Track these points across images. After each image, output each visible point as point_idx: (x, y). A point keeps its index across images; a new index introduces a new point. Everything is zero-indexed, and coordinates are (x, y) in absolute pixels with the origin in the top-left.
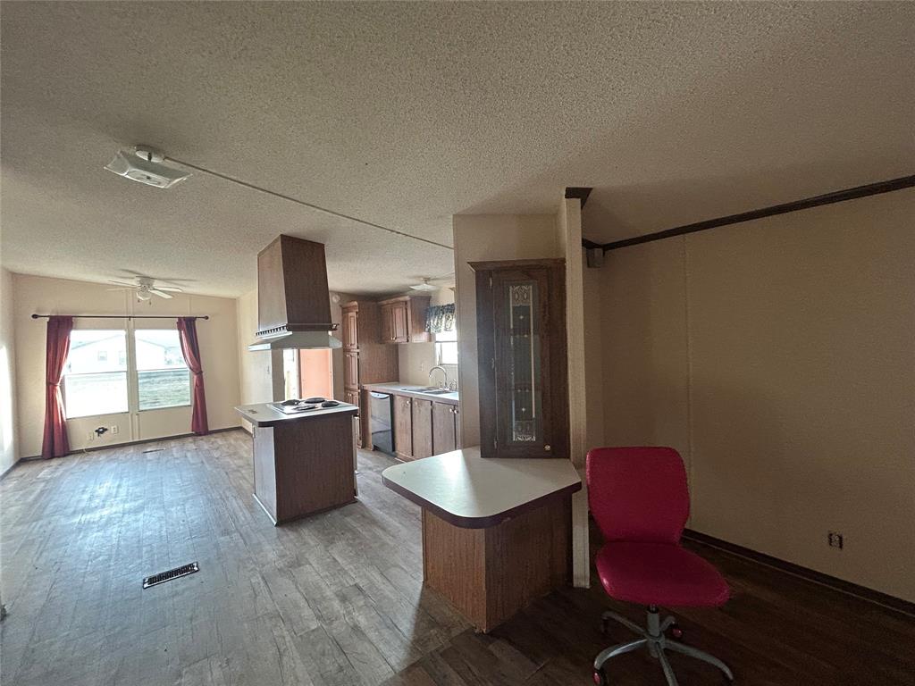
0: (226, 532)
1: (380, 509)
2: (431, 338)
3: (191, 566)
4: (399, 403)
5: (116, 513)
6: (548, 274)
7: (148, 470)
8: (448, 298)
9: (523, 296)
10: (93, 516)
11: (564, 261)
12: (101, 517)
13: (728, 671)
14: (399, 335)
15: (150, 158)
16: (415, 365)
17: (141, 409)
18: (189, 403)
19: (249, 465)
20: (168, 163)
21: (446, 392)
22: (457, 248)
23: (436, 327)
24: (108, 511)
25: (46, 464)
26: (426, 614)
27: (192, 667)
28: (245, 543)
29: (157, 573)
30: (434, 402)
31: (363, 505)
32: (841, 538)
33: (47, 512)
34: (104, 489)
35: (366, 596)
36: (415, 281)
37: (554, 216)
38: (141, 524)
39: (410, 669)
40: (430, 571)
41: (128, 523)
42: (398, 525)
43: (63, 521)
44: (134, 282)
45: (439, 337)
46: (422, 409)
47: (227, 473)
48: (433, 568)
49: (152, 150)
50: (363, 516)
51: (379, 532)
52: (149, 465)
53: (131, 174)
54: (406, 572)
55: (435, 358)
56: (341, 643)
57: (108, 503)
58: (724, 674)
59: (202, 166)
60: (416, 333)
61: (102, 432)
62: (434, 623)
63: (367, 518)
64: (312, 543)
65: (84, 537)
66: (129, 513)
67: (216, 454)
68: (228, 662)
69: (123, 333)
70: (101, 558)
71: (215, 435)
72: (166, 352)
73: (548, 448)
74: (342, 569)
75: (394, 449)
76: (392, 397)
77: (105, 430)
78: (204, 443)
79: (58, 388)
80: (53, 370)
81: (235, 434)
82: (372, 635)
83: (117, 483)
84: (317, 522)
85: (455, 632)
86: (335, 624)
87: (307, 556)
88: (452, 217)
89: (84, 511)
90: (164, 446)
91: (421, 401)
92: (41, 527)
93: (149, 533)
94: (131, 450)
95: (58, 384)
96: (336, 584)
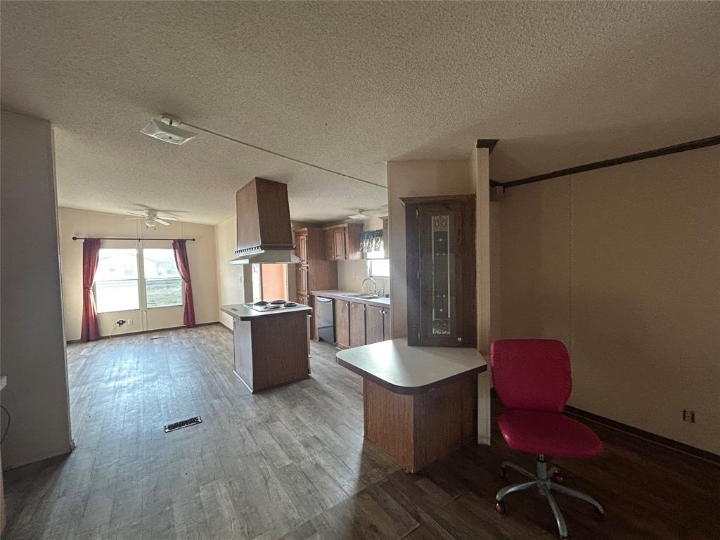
0: (217, 397)
1: (328, 383)
2: (363, 256)
3: (196, 418)
4: (339, 305)
5: (138, 381)
6: (463, 207)
7: (157, 351)
8: (378, 225)
9: (442, 223)
10: (123, 382)
11: (474, 196)
12: (129, 384)
13: (600, 508)
14: (338, 253)
15: (171, 123)
16: (350, 276)
17: (148, 307)
18: (181, 304)
19: (228, 350)
20: (183, 127)
21: (376, 298)
22: (390, 187)
23: (368, 248)
24: (133, 380)
25: (84, 346)
26: (368, 459)
27: (206, 485)
28: (232, 404)
29: (173, 423)
30: (367, 305)
31: (315, 380)
32: (693, 415)
33: (91, 379)
34: (128, 364)
35: (323, 445)
36: (352, 212)
37: (466, 161)
38: (157, 389)
39: (360, 495)
40: (369, 428)
41: (148, 387)
42: (343, 395)
43: (102, 385)
44: (144, 214)
45: (369, 255)
46: (358, 310)
47: (213, 355)
48: (372, 425)
49: (173, 117)
50: (316, 389)
51: (329, 400)
52: (157, 348)
53: (157, 135)
54: (351, 429)
55: (366, 272)
56: (308, 475)
57: (132, 374)
58: (596, 509)
59: (205, 128)
60: (352, 252)
61: (122, 324)
62: (374, 465)
63: (319, 390)
64: (281, 407)
65: (119, 397)
66: (148, 381)
67: (203, 342)
68: (230, 483)
69: (134, 251)
70: (133, 411)
71: (200, 328)
72: (157, 266)
73: (460, 339)
74: (303, 425)
75: (335, 341)
76: (334, 301)
77: (124, 322)
78: (194, 333)
79: (91, 291)
80: (88, 278)
81: (215, 327)
82: (330, 471)
83: (136, 360)
84: (283, 391)
85: (391, 471)
86: (303, 462)
87: (277, 415)
88: (386, 163)
89: (117, 378)
90: (165, 335)
91: (356, 304)
92: (88, 389)
93: (163, 395)
94: (143, 337)
95: (91, 288)
96: (300, 435)
